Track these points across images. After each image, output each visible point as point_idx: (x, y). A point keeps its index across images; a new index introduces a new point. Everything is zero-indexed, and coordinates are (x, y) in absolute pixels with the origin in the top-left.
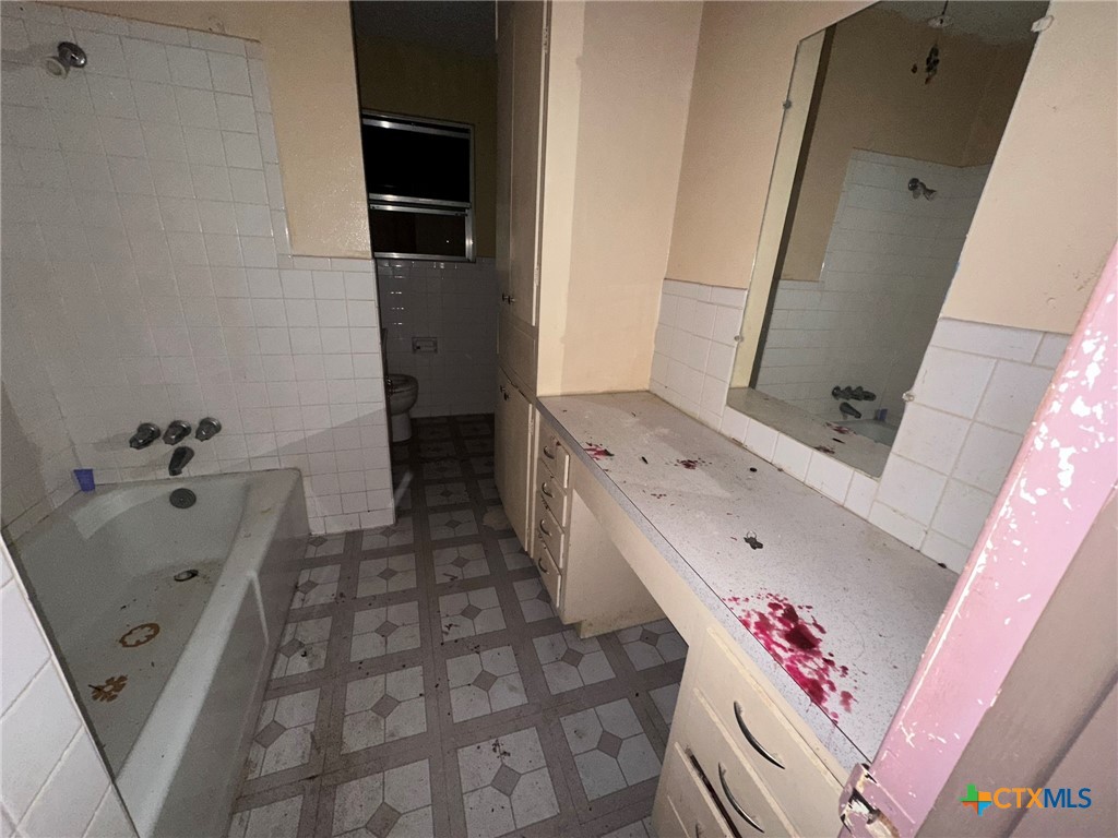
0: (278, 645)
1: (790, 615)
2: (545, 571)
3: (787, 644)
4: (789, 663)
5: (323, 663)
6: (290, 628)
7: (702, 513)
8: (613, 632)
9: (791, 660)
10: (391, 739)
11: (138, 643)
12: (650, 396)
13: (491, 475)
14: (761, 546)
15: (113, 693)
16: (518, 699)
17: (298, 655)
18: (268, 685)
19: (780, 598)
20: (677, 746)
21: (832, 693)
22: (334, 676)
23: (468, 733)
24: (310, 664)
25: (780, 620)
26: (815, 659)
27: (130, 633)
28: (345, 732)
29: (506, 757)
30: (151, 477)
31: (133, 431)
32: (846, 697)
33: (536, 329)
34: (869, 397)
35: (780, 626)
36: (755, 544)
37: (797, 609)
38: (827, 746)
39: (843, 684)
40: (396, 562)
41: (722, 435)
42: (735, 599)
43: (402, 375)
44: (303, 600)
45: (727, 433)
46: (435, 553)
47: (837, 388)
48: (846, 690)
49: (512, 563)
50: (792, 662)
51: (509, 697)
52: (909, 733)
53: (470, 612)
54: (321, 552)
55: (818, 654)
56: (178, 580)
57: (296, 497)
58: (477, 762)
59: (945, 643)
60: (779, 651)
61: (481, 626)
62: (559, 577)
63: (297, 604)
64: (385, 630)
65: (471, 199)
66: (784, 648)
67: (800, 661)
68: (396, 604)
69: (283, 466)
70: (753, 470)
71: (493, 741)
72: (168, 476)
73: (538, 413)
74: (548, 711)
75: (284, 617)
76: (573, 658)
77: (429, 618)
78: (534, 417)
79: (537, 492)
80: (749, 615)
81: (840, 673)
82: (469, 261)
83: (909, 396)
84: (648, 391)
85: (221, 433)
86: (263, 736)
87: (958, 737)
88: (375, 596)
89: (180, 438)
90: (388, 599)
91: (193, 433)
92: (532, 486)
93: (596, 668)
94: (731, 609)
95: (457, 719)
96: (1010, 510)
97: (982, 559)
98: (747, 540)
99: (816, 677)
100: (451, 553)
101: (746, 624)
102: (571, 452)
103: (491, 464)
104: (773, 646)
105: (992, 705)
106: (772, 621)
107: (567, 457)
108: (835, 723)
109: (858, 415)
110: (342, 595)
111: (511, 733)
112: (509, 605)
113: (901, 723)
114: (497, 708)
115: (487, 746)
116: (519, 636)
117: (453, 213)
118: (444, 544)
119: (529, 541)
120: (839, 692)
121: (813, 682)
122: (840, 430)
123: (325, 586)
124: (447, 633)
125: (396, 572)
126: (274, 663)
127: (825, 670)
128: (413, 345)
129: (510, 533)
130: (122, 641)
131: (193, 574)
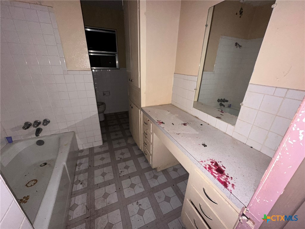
0: (73, 182)
1: (216, 164)
2: (147, 155)
3: (217, 173)
4: (218, 178)
5: (87, 185)
6: (76, 177)
7: (190, 138)
8: (166, 169)
9: (218, 177)
10: (108, 205)
11: (31, 186)
12: (171, 105)
13: (129, 129)
14: (206, 146)
15: (26, 201)
16: (142, 190)
17: (79, 184)
18: (72, 193)
19: (213, 160)
20: (187, 199)
21: (229, 185)
22: (90, 189)
23: (130, 200)
24: (83, 186)
25: (214, 166)
26: (224, 176)
27: (29, 183)
28: (96, 204)
29: (141, 206)
30: (30, 137)
31: (23, 125)
32: (233, 185)
33: (140, 89)
34: (227, 101)
35: (214, 168)
36: (205, 146)
37: (218, 163)
38: (229, 198)
39: (232, 182)
40: (104, 155)
41: (192, 115)
42: (202, 161)
43: (101, 102)
44: (79, 168)
45: (193, 115)
46: (115, 152)
47: (219, 99)
48: (233, 183)
49: (137, 153)
50: (219, 177)
51: (139, 189)
52: (258, 199)
53: (127, 167)
54: (83, 154)
55: (224, 174)
56: (41, 166)
57: (74, 140)
58: (133, 208)
59: (268, 178)
60: (215, 175)
61: (130, 171)
62: (151, 156)
63: (77, 170)
64: (103, 175)
65: (117, 51)
66: (216, 174)
67: (221, 177)
68: (106, 167)
69: (69, 131)
70: (201, 125)
71: (137, 202)
72: (35, 137)
73: (142, 112)
74: (150, 192)
75: (74, 174)
76: (156, 177)
77: (115, 170)
78: (141, 113)
79: (143, 133)
80: (206, 166)
81: (231, 179)
82: (117, 69)
83: (242, 104)
84: (171, 104)
85: (50, 123)
86: (72, 208)
87: (272, 201)
88: (99, 166)
89: (38, 125)
90: (103, 166)
91: (42, 123)
92: (141, 132)
93: (162, 179)
94: (201, 164)
95: (126, 197)
96: (286, 145)
97: (278, 157)
98: (203, 145)
99: (225, 181)
100: (119, 152)
101: (206, 168)
102: (152, 122)
103: (128, 126)
104: (213, 173)
105: (282, 194)
106: (212, 167)
107: (151, 124)
108: (231, 192)
109: (224, 106)
110: (90, 166)
111: (141, 199)
112: (137, 165)
113: (256, 197)
114: (137, 193)
115: (135, 203)
116: (141, 173)
117: (112, 55)
118: (117, 149)
119: (141, 146)
120: (231, 184)
121: (224, 182)
122: (222, 112)
123: (84, 164)
124: (121, 174)
125: (104, 158)
126: (73, 187)
127: (227, 178)
128: (103, 93)
129: (135, 144)
130: (26, 185)
131: (45, 164)
